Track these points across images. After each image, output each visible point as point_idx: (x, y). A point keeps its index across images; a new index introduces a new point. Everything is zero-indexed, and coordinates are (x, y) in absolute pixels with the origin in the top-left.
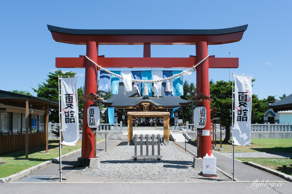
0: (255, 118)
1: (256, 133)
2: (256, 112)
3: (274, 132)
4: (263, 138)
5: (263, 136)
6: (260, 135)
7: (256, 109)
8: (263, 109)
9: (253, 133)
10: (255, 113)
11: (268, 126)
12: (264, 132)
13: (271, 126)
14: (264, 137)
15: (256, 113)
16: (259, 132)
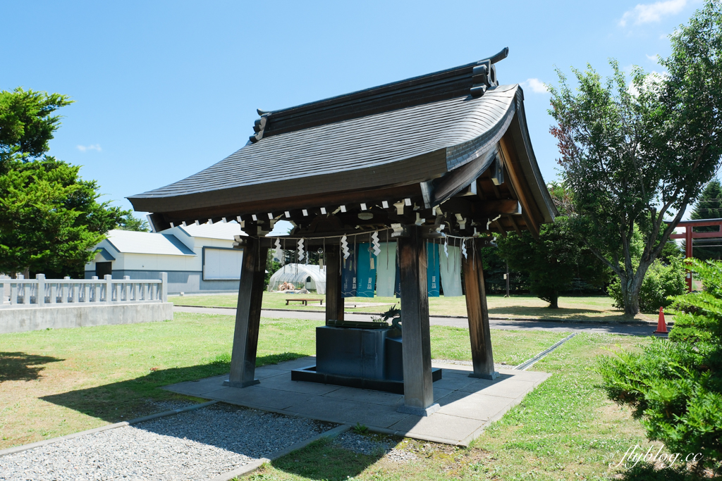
0: (67, 251)
1: (67, 311)
2: (73, 226)
3: (124, 304)
4: (91, 325)
5: (90, 318)
6: (80, 316)
7: (75, 213)
8: (100, 220)
9: (58, 310)
10: (70, 232)
11: (107, 285)
12: (92, 305)
13: (115, 285)
14: (94, 322)
15: (75, 229)
16: (76, 304)
